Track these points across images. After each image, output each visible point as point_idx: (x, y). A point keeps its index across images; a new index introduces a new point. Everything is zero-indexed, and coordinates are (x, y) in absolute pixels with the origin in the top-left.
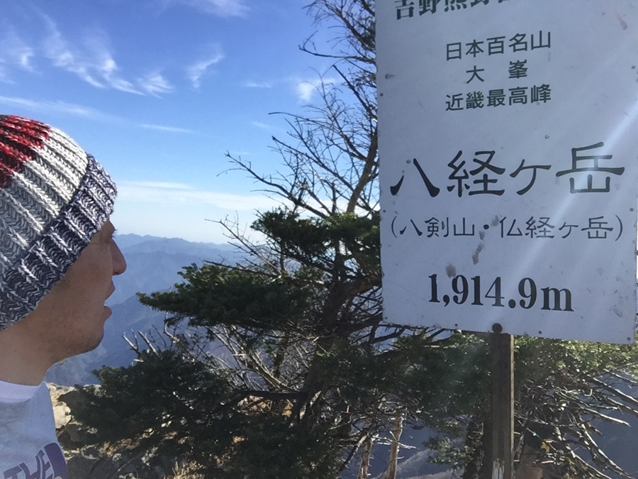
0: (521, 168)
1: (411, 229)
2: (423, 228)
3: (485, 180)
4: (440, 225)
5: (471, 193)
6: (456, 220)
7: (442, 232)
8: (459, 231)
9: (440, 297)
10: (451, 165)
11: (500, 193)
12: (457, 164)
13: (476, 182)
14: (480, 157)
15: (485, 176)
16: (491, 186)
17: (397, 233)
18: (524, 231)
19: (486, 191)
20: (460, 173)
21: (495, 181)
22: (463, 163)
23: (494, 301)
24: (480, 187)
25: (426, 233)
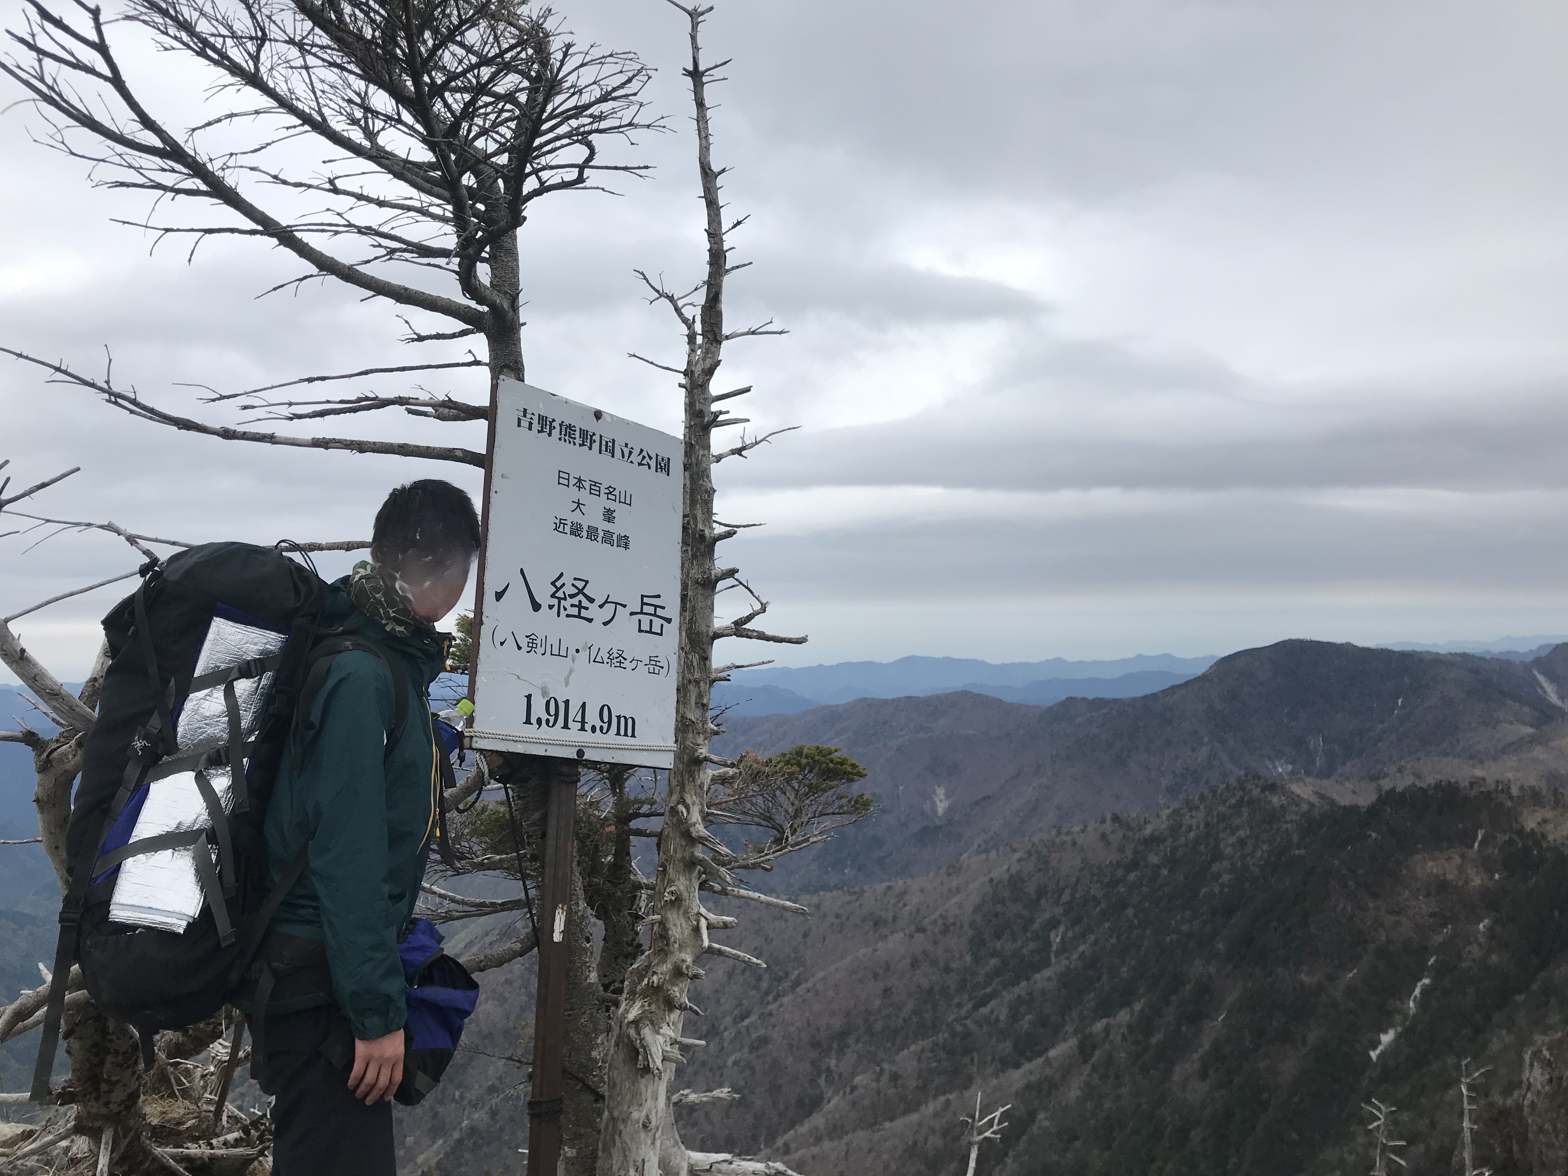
0: (606, 602)
1: (511, 642)
2: (523, 642)
3: (580, 606)
4: (538, 642)
5: (568, 616)
6: (553, 640)
7: (540, 650)
8: (555, 652)
9: (533, 720)
10: (553, 583)
11: (590, 620)
12: (558, 584)
13: (572, 606)
14: (577, 583)
15: (580, 602)
16: (584, 613)
17: (498, 644)
18: (606, 660)
19: (579, 616)
20: (560, 594)
21: (587, 609)
22: (564, 585)
23: (579, 725)
24: (575, 611)
25: (525, 648)
